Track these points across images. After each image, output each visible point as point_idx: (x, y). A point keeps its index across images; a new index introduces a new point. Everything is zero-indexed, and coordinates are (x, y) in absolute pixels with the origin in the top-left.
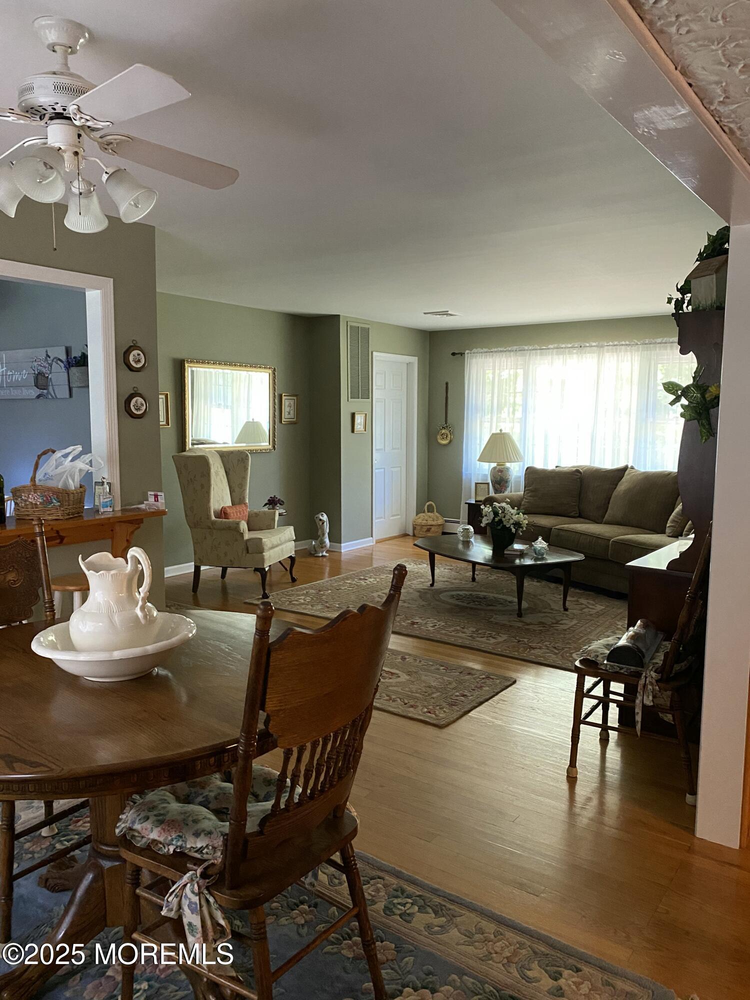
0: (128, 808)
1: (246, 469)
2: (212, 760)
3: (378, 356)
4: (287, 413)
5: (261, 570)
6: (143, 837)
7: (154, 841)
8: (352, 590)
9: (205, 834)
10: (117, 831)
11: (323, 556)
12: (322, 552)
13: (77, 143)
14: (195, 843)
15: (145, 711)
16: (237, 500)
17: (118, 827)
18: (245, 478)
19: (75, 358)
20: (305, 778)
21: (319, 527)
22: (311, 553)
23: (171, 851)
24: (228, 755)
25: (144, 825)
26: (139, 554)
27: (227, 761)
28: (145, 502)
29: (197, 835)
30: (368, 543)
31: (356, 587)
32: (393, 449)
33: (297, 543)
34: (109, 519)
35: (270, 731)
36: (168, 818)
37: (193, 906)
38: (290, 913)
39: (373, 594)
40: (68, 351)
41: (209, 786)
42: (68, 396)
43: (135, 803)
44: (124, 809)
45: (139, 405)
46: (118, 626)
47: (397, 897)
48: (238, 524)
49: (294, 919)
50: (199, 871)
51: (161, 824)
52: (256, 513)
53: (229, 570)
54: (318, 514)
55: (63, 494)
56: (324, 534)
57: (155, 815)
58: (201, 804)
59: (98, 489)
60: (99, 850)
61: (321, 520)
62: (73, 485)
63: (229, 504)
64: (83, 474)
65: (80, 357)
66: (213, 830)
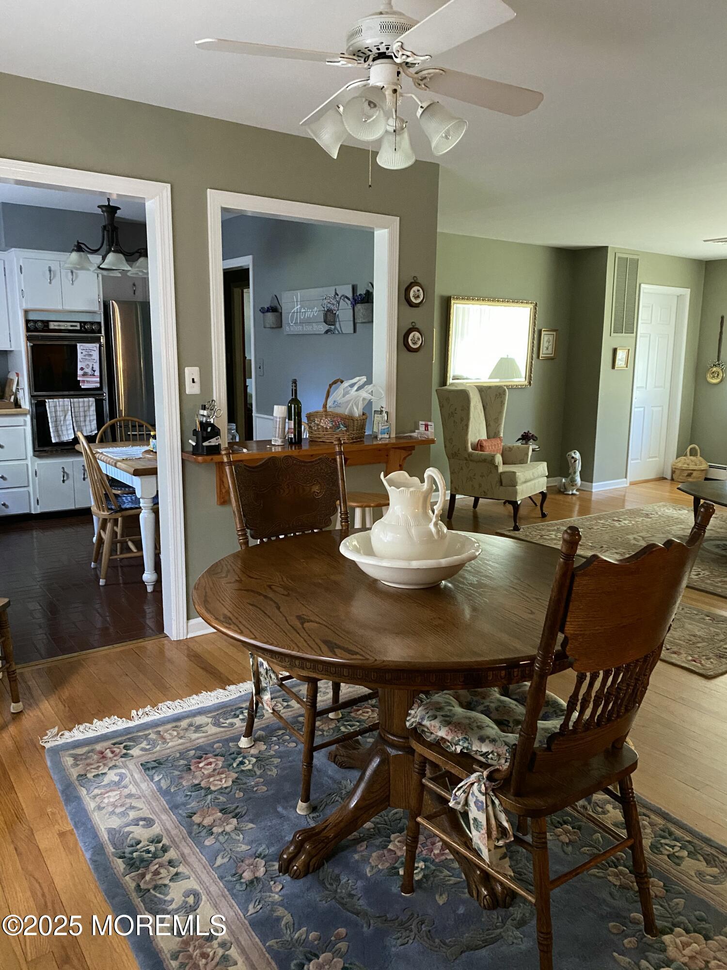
0: (416, 705)
1: (502, 403)
2: (503, 673)
3: (645, 288)
4: (545, 349)
5: (514, 504)
6: (432, 733)
7: (442, 738)
8: (606, 530)
9: (490, 741)
10: (408, 724)
11: (573, 494)
12: (572, 491)
13: (395, 81)
14: (481, 747)
15: (440, 618)
16: (492, 434)
17: (408, 721)
18: (501, 412)
19: (360, 295)
20: (594, 703)
21: (570, 464)
22: (561, 491)
23: (459, 751)
24: (518, 671)
25: (433, 722)
26: (435, 474)
27: (517, 676)
28: (417, 431)
29: (482, 739)
30: (621, 484)
31: (609, 528)
32: (655, 387)
33: (550, 479)
34: (386, 445)
35: (567, 653)
36: (454, 719)
37: (480, 804)
38: (554, 830)
39: (628, 536)
40: (354, 288)
41: (489, 697)
42: (352, 332)
43: (422, 702)
44: (413, 705)
45: (416, 339)
46: (415, 539)
47: (664, 837)
48: (493, 457)
49: (559, 836)
50: (485, 773)
51: (448, 724)
52: (510, 448)
53: (481, 501)
54: (571, 451)
55: (348, 421)
56: (575, 473)
57: (442, 716)
58: (482, 712)
59: (377, 418)
60: (386, 738)
61: (573, 458)
62: (357, 412)
63: (484, 436)
64: (366, 402)
65: (365, 294)
66: (497, 738)
